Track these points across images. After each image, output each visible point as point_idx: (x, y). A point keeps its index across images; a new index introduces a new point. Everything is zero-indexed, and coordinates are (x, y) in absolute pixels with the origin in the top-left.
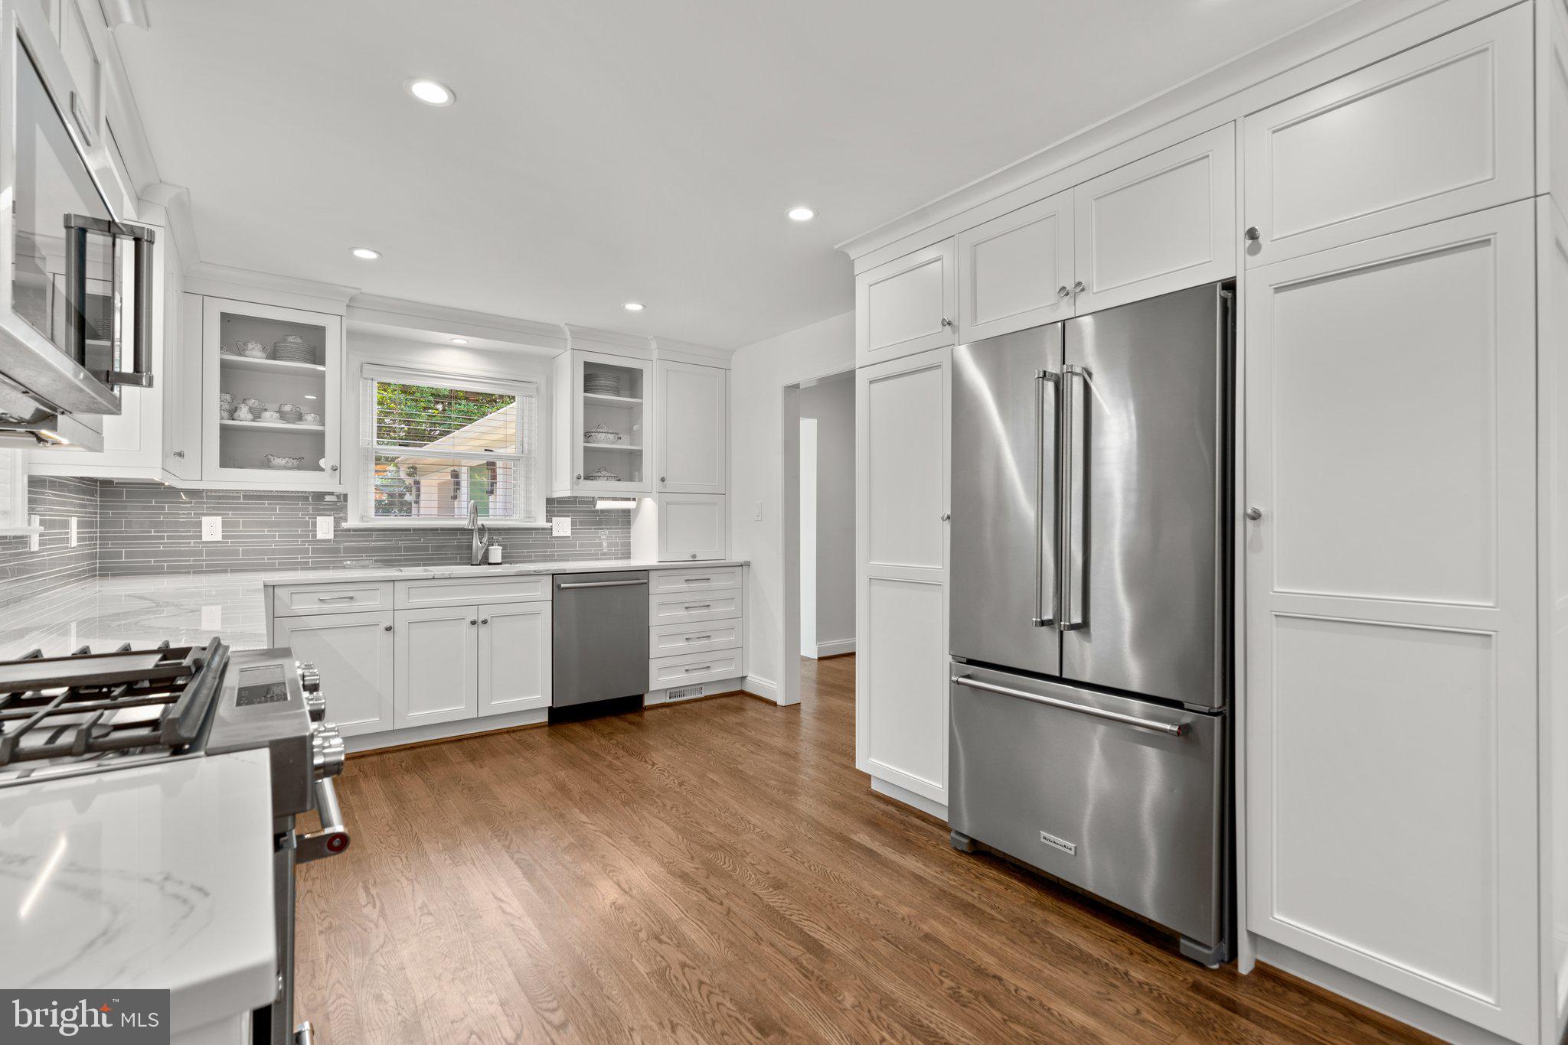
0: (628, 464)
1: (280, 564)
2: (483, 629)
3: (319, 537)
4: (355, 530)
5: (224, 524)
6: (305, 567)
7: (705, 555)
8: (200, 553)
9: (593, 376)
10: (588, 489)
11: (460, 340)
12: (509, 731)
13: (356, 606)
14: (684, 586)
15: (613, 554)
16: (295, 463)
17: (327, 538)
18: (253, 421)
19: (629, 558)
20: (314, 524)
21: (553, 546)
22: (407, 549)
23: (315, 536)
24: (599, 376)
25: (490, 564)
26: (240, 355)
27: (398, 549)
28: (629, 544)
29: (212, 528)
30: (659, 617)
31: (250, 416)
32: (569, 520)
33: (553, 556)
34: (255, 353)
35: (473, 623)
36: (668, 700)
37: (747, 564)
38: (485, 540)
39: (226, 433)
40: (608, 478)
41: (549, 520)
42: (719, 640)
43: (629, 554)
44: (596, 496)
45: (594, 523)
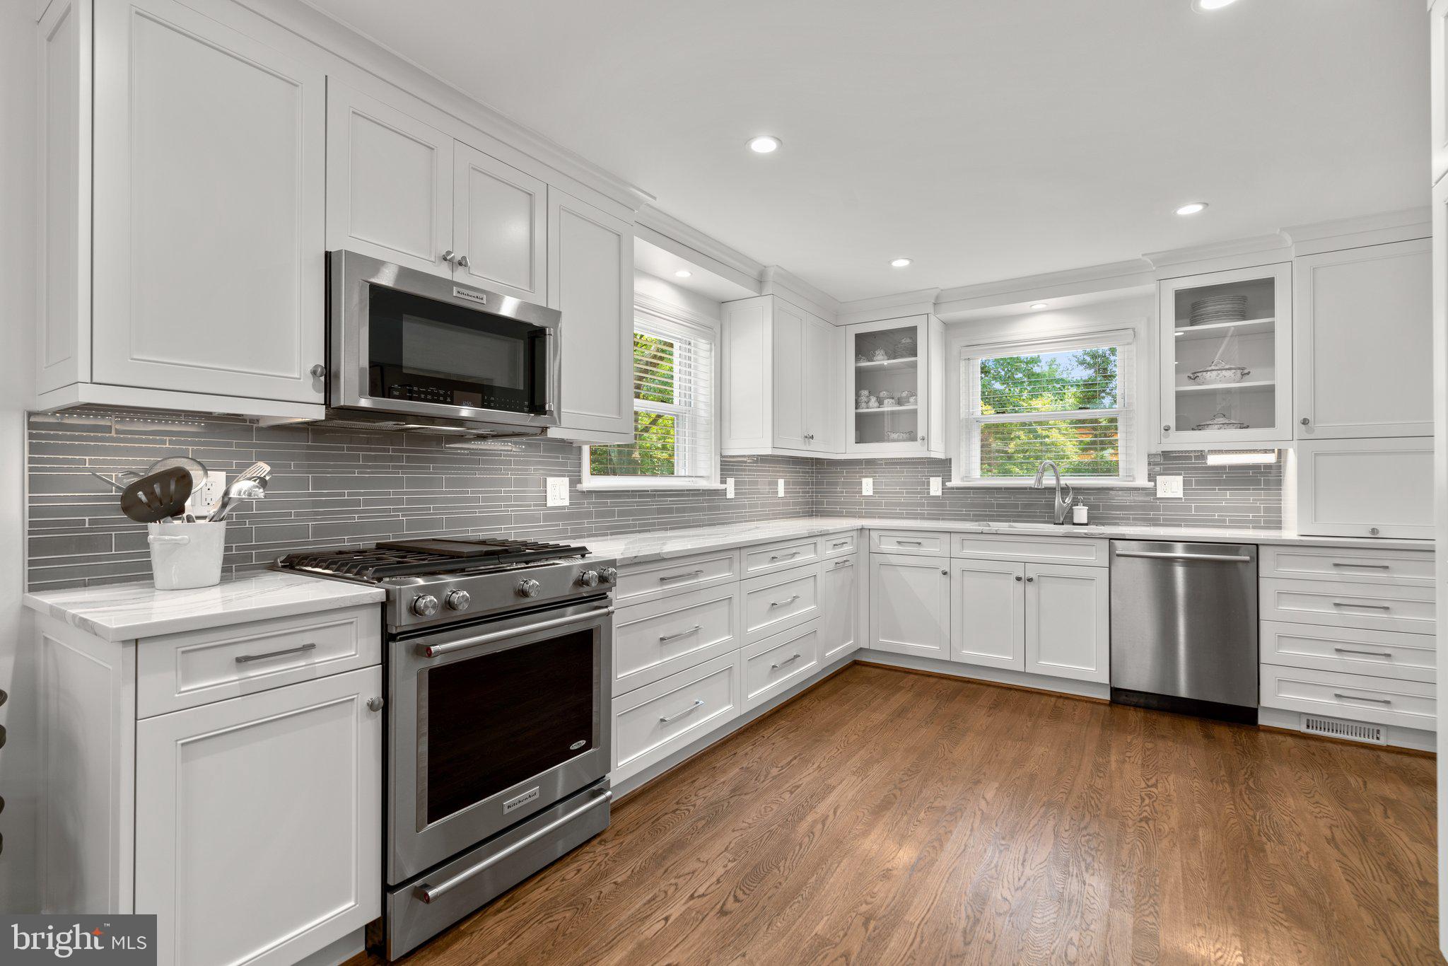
0: (1254, 408)
1: (906, 514)
2: (1030, 587)
3: (931, 494)
4: (957, 488)
5: (875, 484)
6: (922, 517)
7: (1399, 530)
8: (861, 503)
10: (1188, 441)
11: (1039, 305)
12: (1061, 697)
13: (922, 550)
14: (1333, 573)
15: (1250, 521)
17: (937, 495)
18: (879, 407)
19: (1280, 528)
20: (929, 483)
21: (1158, 508)
22: (999, 506)
23: (929, 493)
24: (1201, 302)
25: (1074, 524)
26: (872, 361)
27: (992, 506)
28: (1278, 510)
29: (867, 486)
31: (877, 404)
32: (1180, 479)
33: (1158, 519)
34: (879, 357)
35: (1019, 579)
36: (1303, 729)
38: (1068, 500)
39: (859, 418)
41: (1152, 478)
43: (1280, 522)
44: (1206, 448)
45: (1218, 483)
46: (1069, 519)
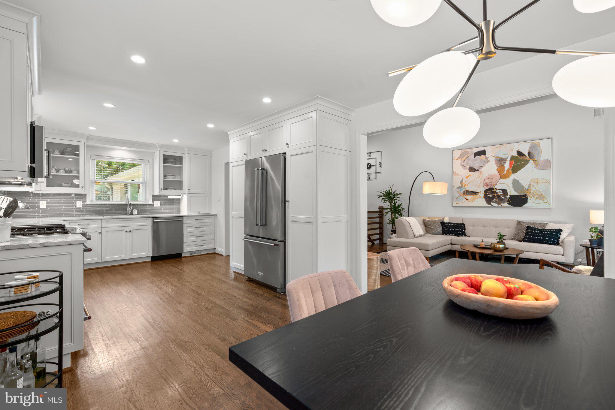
0: (178, 185)
1: (65, 215)
2: (130, 234)
3: (77, 207)
4: (89, 205)
5: (47, 203)
6: (73, 216)
7: (203, 212)
8: (39, 212)
9: (166, 159)
10: (164, 192)
12: (138, 263)
13: (89, 226)
14: (195, 221)
16: (70, 185)
17: (80, 207)
18: (56, 173)
19: (180, 213)
20: (76, 203)
21: (154, 209)
22: (106, 210)
24: (168, 159)
25: (133, 215)
26: (54, 154)
27: (103, 210)
28: (180, 209)
29: (43, 204)
30: (187, 230)
31: (56, 172)
32: (159, 202)
33: (154, 212)
34: (57, 153)
35: (126, 231)
36: (190, 255)
37: (216, 215)
38: (131, 208)
40: (172, 189)
41: (153, 202)
42: (206, 237)
43: (180, 212)
44: (168, 194)
45: (168, 203)
46: (131, 214)
